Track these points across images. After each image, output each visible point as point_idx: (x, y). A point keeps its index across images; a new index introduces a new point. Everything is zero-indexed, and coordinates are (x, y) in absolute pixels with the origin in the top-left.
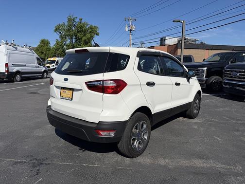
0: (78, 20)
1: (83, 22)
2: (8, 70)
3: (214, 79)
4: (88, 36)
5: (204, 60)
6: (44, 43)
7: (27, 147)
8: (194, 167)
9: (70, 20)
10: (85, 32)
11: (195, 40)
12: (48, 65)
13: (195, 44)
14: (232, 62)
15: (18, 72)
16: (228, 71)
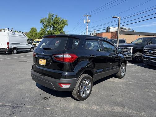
0: (55, 16)
1: (58, 17)
2: (9, 47)
3: (137, 54)
4: (61, 25)
5: (132, 42)
6: (34, 30)
7: (11, 96)
8: (114, 112)
9: (49, 16)
10: (59, 23)
11: (129, 29)
12: (35, 44)
13: (129, 32)
14: (149, 44)
15: (15, 48)
16: (146, 50)
